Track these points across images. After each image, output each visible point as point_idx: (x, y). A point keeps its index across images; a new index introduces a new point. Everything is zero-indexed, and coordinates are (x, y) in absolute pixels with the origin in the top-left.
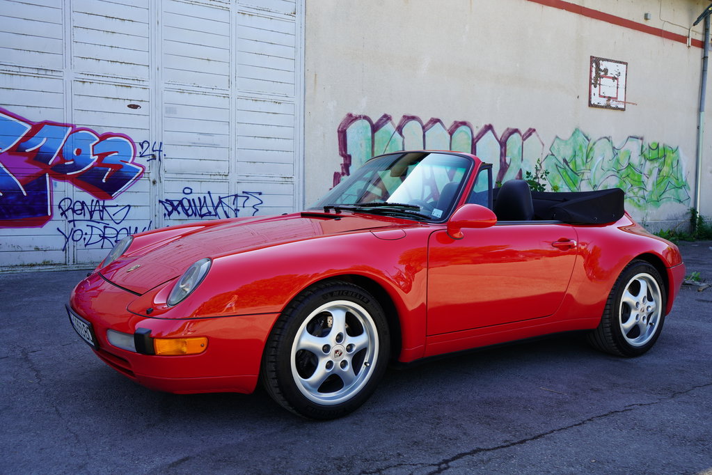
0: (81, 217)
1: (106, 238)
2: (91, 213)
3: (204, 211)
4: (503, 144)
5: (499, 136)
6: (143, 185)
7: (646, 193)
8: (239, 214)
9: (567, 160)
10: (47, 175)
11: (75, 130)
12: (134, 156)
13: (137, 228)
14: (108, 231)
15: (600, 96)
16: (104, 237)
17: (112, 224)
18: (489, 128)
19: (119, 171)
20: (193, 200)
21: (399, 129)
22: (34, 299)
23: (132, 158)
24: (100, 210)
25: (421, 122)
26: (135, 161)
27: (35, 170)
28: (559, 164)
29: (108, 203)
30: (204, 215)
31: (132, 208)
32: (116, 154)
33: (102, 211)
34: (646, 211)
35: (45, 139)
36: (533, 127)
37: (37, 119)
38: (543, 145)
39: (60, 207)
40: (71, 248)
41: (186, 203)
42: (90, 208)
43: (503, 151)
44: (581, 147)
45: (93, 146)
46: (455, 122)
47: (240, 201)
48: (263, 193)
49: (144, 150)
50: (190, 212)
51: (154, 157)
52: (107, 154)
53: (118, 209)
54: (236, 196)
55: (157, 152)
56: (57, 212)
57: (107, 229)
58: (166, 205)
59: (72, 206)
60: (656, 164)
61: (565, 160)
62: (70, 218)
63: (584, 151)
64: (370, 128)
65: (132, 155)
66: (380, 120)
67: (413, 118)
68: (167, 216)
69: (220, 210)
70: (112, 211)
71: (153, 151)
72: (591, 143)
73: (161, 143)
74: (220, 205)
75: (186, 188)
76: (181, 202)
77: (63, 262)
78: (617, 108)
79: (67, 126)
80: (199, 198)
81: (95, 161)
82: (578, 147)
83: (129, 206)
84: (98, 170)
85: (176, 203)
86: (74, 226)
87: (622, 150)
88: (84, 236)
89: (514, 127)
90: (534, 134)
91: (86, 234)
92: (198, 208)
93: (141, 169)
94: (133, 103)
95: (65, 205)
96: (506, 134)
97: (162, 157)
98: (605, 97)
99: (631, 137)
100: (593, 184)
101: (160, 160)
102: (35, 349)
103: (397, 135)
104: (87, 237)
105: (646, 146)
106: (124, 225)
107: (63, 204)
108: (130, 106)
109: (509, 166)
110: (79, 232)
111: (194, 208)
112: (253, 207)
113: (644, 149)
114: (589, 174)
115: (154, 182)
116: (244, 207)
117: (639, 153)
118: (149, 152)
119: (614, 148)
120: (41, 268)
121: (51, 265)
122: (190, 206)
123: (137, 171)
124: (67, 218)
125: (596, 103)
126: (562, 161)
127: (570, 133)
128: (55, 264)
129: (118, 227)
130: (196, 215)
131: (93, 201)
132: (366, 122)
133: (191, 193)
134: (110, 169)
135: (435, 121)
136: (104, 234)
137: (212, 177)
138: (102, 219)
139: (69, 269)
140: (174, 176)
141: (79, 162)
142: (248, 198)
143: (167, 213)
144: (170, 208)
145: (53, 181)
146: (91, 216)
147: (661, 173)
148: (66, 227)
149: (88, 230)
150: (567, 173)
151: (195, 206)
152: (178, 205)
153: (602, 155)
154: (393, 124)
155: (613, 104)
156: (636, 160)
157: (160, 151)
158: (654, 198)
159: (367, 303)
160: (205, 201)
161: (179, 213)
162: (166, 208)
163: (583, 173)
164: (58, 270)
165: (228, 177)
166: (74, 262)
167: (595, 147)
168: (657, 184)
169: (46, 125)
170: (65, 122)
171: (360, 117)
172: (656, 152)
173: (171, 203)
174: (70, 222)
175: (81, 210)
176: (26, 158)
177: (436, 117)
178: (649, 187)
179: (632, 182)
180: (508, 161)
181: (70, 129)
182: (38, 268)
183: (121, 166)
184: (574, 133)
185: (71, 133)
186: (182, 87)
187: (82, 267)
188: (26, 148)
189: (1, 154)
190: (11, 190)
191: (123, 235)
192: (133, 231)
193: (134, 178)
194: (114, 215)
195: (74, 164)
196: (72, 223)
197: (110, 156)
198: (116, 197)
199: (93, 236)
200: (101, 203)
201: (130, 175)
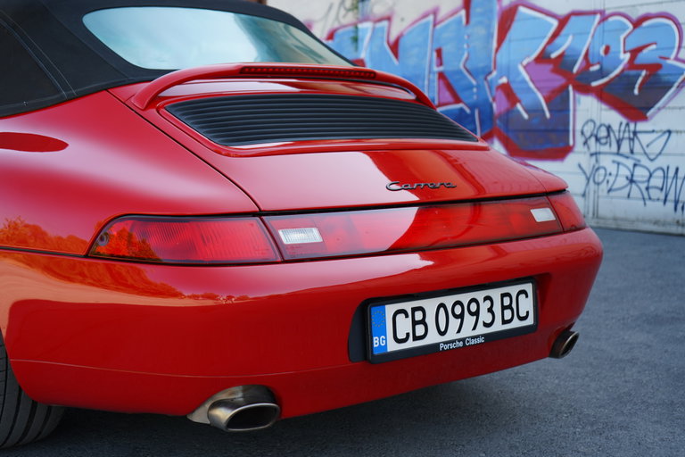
0: (605, 149)
1: (634, 182)
2: (619, 142)
10: (571, 88)
11: (605, 18)
12: (680, 47)
13: (677, 170)
14: (640, 174)
16: (632, 181)
17: (644, 161)
19: (656, 74)
23: (676, 50)
26: (681, 56)
27: (559, 81)
29: (641, 126)
31: (673, 135)
32: (654, 47)
33: (633, 140)
35: (570, 38)
39: (582, 133)
40: (592, 193)
42: (617, 134)
45: (625, 40)
52: (639, 50)
53: (655, 135)
56: (580, 140)
57: (637, 169)
59: (595, 132)
62: (593, 150)
65: (677, 45)
70: (644, 138)
79: (594, 13)
81: (626, 61)
83: (670, 132)
84: (628, 76)
86: (597, 161)
88: (608, 177)
91: (610, 174)
95: (588, 130)
104: (611, 179)
106: (661, 162)
107: (586, 129)
110: (602, 171)
123: (681, 73)
124: (588, 148)
129: (652, 166)
131: (621, 124)
134: (644, 73)
136: (632, 175)
138: (632, 152)
141: (606, 65)
145: (578, 96)
146: (619, 148)
148: (588, 164)
149: (612, 168)
166: (594, 214)
169: (573, 19)
170: (593, 8)
174: (592, 155)
175: (606, 138)
176: (550, 67)
181: (598, 17)
183: (659, 66)
185: (599, 23)
187: (602, 223)
188: (552, 52)
189: (529, 64)
190: (534, 111)
191: (657, 181)
192: (671, 173)
193: (676, 85)
194: (648, 146)
195: (601, 69)
196: (594, 158)
197: (645, 51)
198: (652, 116)
199: (618, 178)
200: (632, 126)
201: (671, 78)
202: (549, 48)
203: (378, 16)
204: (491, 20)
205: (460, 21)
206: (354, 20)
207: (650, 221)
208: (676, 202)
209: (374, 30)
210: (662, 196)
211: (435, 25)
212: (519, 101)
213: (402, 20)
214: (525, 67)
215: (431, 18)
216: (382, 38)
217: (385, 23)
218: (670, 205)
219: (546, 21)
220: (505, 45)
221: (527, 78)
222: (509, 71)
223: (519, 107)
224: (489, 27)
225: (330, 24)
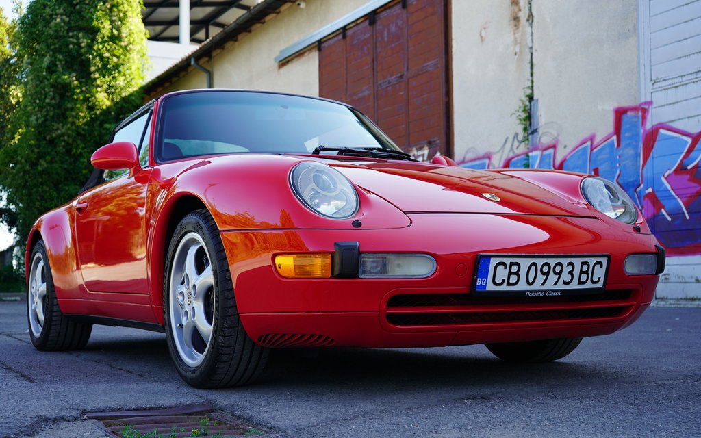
27: (695, 188)
188: (688, 165)
189: (669, 175)
190: (677, 214)
202: (685, 161)
203: (546, 146)
204: (637, 142)
205: (613, 144)
206: (526, 150)
209: (542, 155)
211: (592, 150)
212: (663, 207)
213: (565, 147)
214: (666, 178)
215: (589, 143)
216: (550, 163)
217: (551, 151)
219: (683, 140)
220: (649, 162)
221: (669, 188)
222: (654, 182)
223: (663, 211)
224: (636, 147)
225: (507, 154)
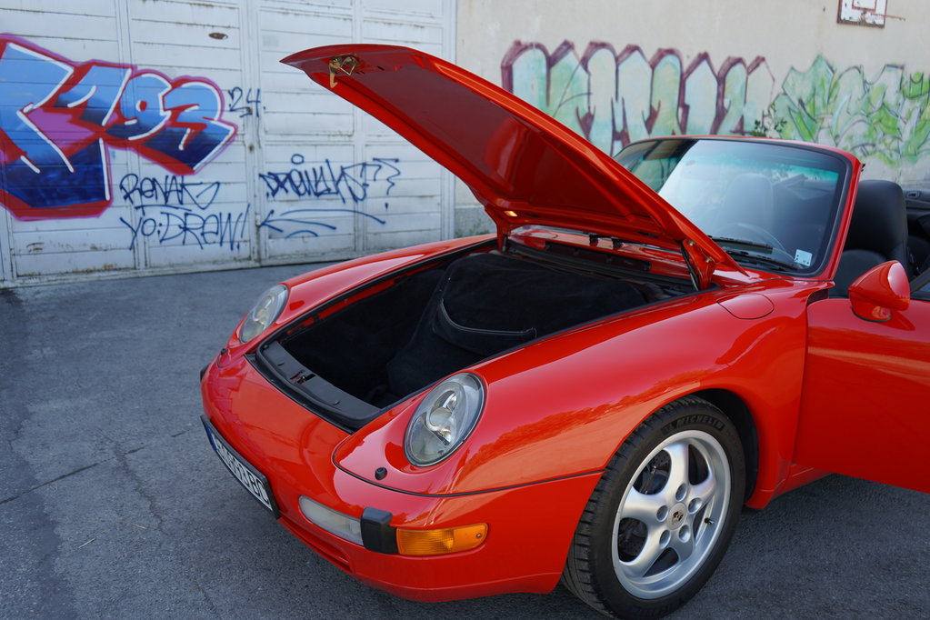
0: (152, 201)
1: (188, 229)
2: (166, 195)
3: (321, 187)
4: (721, 80)
5: (717, 71)
6: (236, 152)
7: (901, 144)
8: (368, 190)
9: (804, 100)
10: (101, 141)
11: (137, 74)
12: (222, 110)
13: (230, 215)
14: (192, 221)
15: (853, 7)
16: (186, 229)
17: (195, 210)
18: (704, 57)
19: (201, 133)
20: (306, 172)
21: (584, 62)
22: (106, 334)
23: (218, 113)
24: (178, 191)
25: (613, 51)
26: (224, 118)
27: (83, 133)
28: (792, 107)
29: (188, 179)
30: (322, 193)
31: (222, 186)
32: (196, 108)
33: (181, 191)
34: (900, 169)
35: (94, 88)
36: (761, 55)
37: (81, 57)
38: (774, 80)
39: (122, 187)
40: (141, 246)
41: (295, 177)
42: (163, 187)
43: (721, 90)
44: (823, 81)
45: (163, 97)
46: (660, 50)
47: (370, 171)
48: (400, 159)
49: (235, 101)
50: (302, 190)
51: (250, 111)
52: (182, 108)
53: (202, 188)
54: (364, 165)
55: (254, 104)
56: (119, 195)
57: (189, 218)
58: (269, 180)
59: (139, 186)
60: (918, 104)
61: (801, 102)
62: (138, 203)
63: (827, 87)
64: (544, 62)
65: (219, 108)
66: (559, 49)
67: (603, 45)
68: (271, 196)
69: (342, 185)
70: (194, 190)
71: (248, 102)
72: (837, 75)
73: (259, 91)
74: (343, 178)
75: (295, 155)
76: (289, 176)
77: (131, 264)
78: (874, 25)
79: (124, 67)
80: (314, 170)
81: (167, 118)
82: (819, 82)
83: (218, 183)
84: (171, 132)
85: (282, 178)
86: (144, 214)
87: (875, 85)
88: (158, 228)
89: (736, 55)
90: (762, 65)
91: (161, 225)
92: (313, 184)
93: (232, 130)
94: (216, 30)
95: (130, 184)
96: (727, 66)
97: (261, 112)
98: (859, 8)
99: (889, 66)
100: (834, 134)
101: (258, 115)
102: (133, 444)
103: (581, 70)
104: (163, 229)
105: (907, 79)
106: (213, 209)
107: (125, 182)
108: (212, 36)
109: (727, 111)
110: (151, 223)
111: (307, 183)
112: (388, 180)
113: (904, 83)
114: (830, 120)
115: (251, 148)
116: (375, 180)
117: (897, 88)
118: (242, 103)
119: (865, 82)
120: (101, 274)
121: (116, 270)
122: (302, 180)
123: (227, 132)
124: (132, 202)
125: (847, 18)
126: (797, 103)
127: (810, 63)
128: (120, 269)
129: (204, 214)
130: (309, 194)
131: (167, 177)
132: (540, 53)
133: (303, 162)
134: (188, 131)
135: (632, 49)
136: (185, 224)
137: (332, 138)
138: (181, 202)
139: (140, 275)
140: (279, 138)
141: (144, 121)
142: (380, 167)
143: (270, 191)
144: (274, 185)
145: (110, 149)
146: (166, 200)
147: (923, 117)
148: (133, 217)
149: (163, 219)
150: (802, 119)
151: (309, 181)
152: (285, 181)
153: (849, 93)
154: (576, 55)
155: (869, 18)
156: (892, 98)
157: (257, 102)
158: (911, 150)
159: (720, 430)
160: (322, 174)
161: (287, 191)
162: (269, 185)
163: (823, 119)
164: (125, 276)
165: (353, 138)
166: (146, 265)
167: (842, 84)
168: (917, 131)
169: (94, 67)
170: (121, 62)
171: (531, 45)
172: (918, 86)
173: (276, 178)
174: (137, 208)
175: (152, 191)
176: (69, 117)
177: (634, 42)
178: (906, 136)
179: (884, 129)
180: (726, 105)
181: (129, 72)
182: (96, 275)
183: (204, 126)
184: (815, 62)
185: (131, 78)
186: (286, 6)
187: (157, 272)
188: (68, 102)
189: (32, 110)
190: (51, 165)
191: (211, 226)
192: (225, 218)
193: (222, 143)
194: (197, 197)
195: (138, 124)
196: (140, 210)
197: (187, 111)
198: (199, 170)
199: (170, 227)
200: (179, 179)
201: (218, 137)
207: (208, 262)
208: (232, 243)
210: (218, 238)
212: (25, 154)
214: (27, 115)
218: (227, 246)
221: (33, 128)
223: (23, 158)
